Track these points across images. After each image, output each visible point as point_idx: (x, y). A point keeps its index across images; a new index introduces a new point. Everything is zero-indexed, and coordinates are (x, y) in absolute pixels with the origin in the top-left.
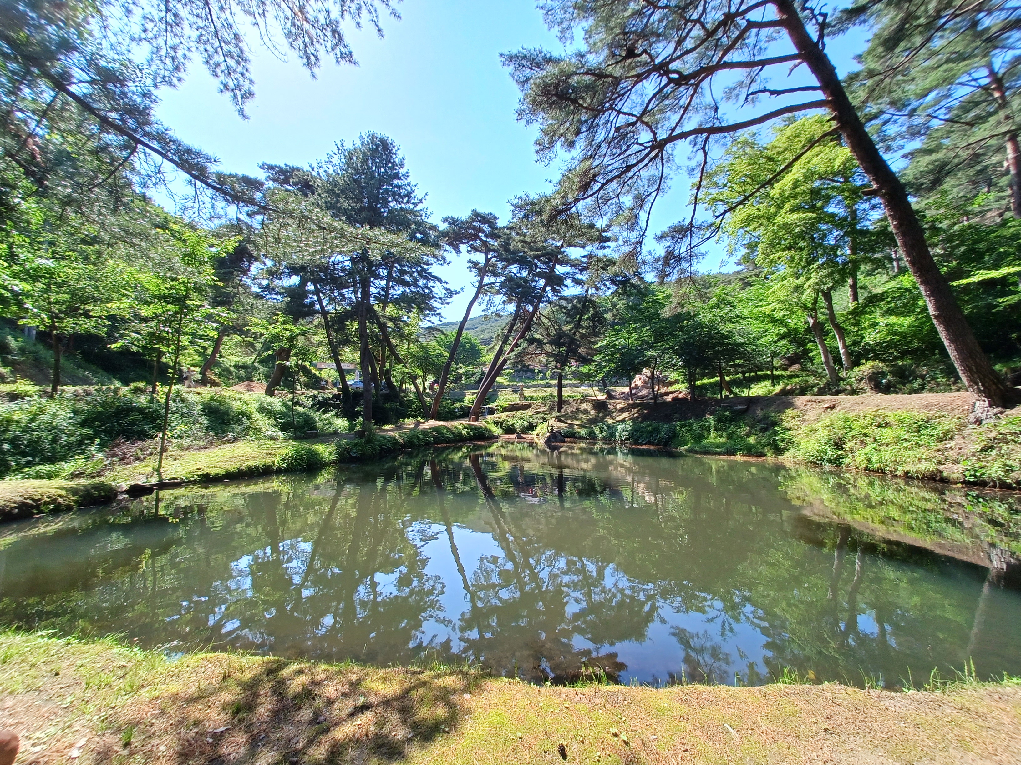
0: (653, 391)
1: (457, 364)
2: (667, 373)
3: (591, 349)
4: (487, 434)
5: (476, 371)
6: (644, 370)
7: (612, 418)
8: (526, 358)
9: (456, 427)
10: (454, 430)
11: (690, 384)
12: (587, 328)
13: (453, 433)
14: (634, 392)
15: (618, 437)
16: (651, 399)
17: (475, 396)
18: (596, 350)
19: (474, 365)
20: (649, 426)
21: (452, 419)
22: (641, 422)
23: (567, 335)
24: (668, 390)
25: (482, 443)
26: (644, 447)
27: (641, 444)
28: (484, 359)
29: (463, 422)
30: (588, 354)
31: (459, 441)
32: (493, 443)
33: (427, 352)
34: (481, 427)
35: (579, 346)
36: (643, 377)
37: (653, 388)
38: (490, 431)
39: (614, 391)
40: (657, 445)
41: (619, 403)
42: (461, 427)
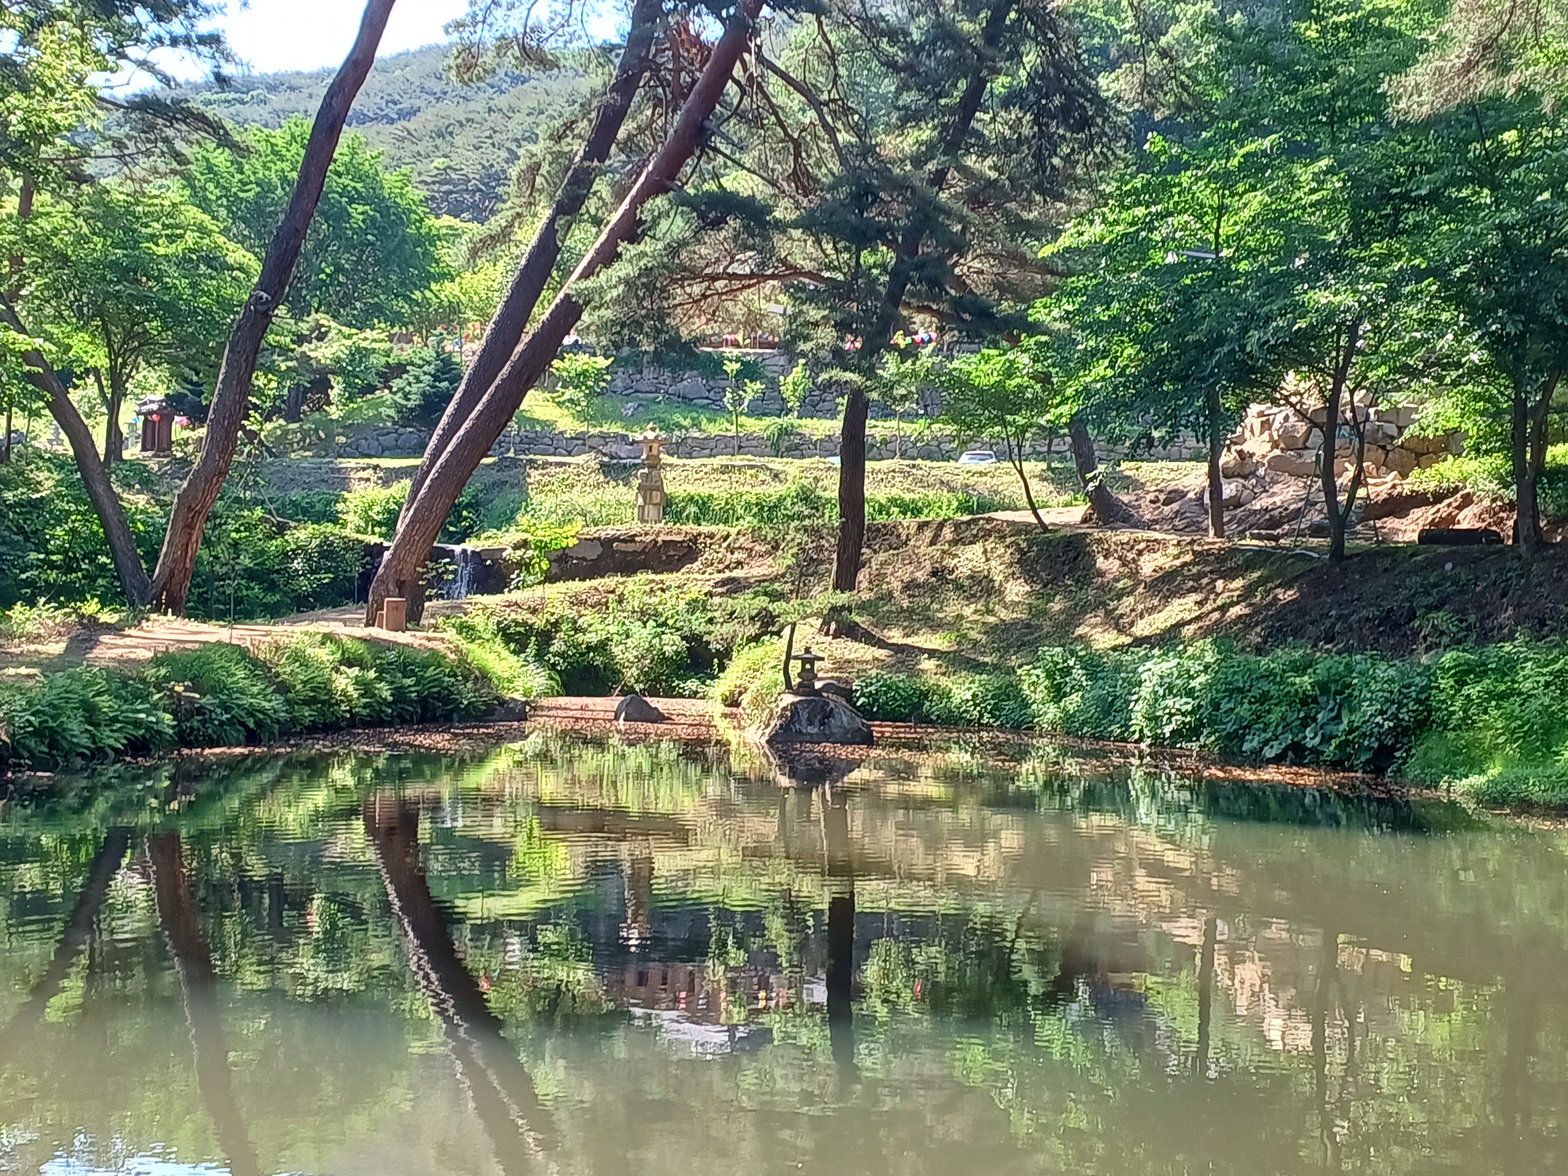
0: (1330, 490)
1: (300, 311)
2: (1401, 399)
3: (1021, 261)
4: (467, 694)
5: (404, 353)
6: (1291, 381)
7: (1117, 624)
8: (679, 294)
9: (298, 657)
10: (286, 669)
11: (1517, 458)
12: (1007, 147)
13: (283, 688)
14: (1229, 489)
15: (1138, 720)
16: (1316, 530)
17: (402, 488)
18: (1046, 267)
19: (395, 319)
20: (1300, 668)
21: (275, 612)
22: (1259, 650)
23: (901, 185)
24: (1406, 487)
25: (438, 740)
26: (1271, 774)
27: (1257, 761)
28: (448, 290)
29: (336, 628)
30: (1003, 287)
31: (315, 730)
32: (499, 739)
33: (131, 240)
34: (436, 658)
35: (960, 247)
36: (1280, 415)
37: (1328, 475)
38: (484, 677)
39: (1130, 483)
40: (1336, 765)
41: (1152, 546)
42: (325, 655)
